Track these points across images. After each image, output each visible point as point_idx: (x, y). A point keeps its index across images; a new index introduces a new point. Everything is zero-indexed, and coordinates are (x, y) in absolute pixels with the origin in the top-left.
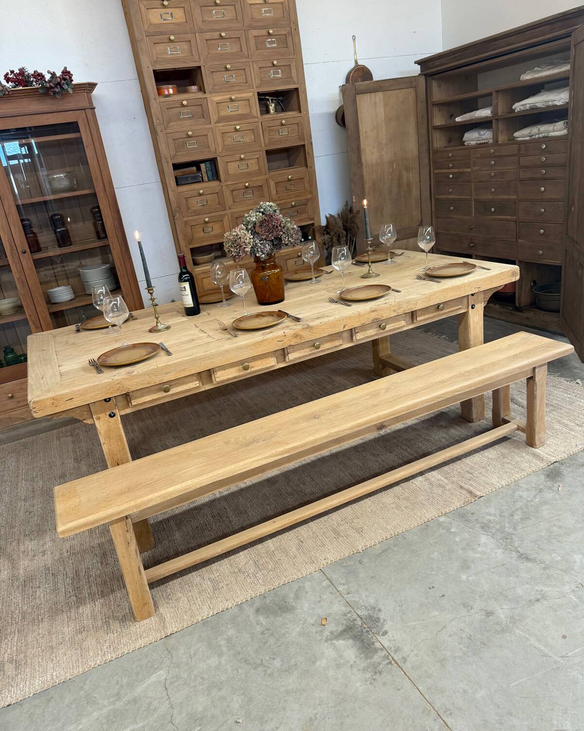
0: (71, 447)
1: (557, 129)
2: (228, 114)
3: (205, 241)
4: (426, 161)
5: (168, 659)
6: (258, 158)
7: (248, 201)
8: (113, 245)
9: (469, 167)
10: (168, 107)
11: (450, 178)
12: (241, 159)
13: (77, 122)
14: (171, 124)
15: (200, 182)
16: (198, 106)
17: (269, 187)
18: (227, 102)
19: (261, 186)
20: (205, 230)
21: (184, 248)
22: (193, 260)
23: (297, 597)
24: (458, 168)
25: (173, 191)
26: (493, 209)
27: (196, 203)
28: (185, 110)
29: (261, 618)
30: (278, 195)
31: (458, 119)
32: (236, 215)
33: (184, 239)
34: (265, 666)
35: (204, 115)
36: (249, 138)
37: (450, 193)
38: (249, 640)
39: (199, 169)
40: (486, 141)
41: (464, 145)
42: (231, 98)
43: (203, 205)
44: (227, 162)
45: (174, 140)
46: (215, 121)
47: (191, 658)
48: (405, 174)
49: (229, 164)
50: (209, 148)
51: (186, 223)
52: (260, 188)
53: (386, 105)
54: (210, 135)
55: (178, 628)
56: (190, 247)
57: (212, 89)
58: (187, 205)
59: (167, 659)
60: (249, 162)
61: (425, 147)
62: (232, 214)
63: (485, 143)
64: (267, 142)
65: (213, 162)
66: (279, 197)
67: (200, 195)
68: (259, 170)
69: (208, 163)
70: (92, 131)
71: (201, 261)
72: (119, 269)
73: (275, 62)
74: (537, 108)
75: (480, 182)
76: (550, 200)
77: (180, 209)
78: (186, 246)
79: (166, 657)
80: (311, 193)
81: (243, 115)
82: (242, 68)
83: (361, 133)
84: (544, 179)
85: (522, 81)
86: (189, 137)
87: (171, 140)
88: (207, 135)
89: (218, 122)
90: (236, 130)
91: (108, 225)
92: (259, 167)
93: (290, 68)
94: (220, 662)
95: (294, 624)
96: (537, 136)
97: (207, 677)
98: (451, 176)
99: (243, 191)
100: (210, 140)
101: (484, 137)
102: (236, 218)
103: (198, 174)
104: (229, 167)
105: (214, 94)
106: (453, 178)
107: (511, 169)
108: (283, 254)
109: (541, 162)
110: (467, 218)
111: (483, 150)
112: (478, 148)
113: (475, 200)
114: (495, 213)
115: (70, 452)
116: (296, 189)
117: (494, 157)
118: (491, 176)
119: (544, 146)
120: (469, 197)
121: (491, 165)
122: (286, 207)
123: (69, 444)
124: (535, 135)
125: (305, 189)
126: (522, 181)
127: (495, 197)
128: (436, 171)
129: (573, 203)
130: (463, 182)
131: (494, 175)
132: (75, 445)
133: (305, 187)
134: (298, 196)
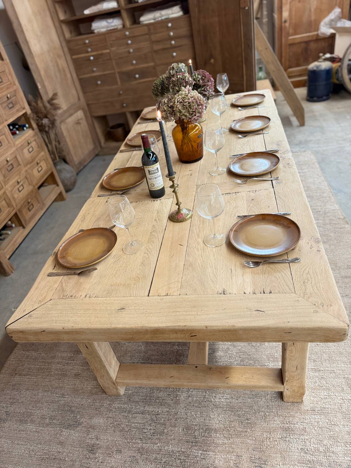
0: (31, 427)
4: (66, 49)
9: (107, 49)
11: (90, 60)
24: (97, 50)
26: (137, 76)
31: (87, 12)
37: (93, 72)
40: (115, 27)
41: (94, 33)
48: (58, 60)
61: (62, 38)
63: (114, 29)
75: (120, 58)
80: (15, 84)
83: (22, 25)
84: (174, 48)
96: (160, 19)
98: (92, 58)
101: (113, 24)
106: (94, 59)
107: (145, 45)
108: (19, 146)
109: (169, 36)
110: (115, 87)
111: (118, 34)
112: (111, 33)
113: (119, 73)
114: (140, 78)
115: (43, 430)
116: (4, 81)
117: (129, 38)
118: (129, 52)
119: (170, 25)
120: (112, 72)
121: (128, 44)
122: (4, 101)
123: (21, 427)
124: (158, 18)
125: (9, 81)
126: (156, 52)
127: (137, 67)
128: (74, 57)
129: (211, 56)
130: (104, 61)
131: (133, 51)
132: (32, 422)
133: (9, 79)
134: (8, 88)
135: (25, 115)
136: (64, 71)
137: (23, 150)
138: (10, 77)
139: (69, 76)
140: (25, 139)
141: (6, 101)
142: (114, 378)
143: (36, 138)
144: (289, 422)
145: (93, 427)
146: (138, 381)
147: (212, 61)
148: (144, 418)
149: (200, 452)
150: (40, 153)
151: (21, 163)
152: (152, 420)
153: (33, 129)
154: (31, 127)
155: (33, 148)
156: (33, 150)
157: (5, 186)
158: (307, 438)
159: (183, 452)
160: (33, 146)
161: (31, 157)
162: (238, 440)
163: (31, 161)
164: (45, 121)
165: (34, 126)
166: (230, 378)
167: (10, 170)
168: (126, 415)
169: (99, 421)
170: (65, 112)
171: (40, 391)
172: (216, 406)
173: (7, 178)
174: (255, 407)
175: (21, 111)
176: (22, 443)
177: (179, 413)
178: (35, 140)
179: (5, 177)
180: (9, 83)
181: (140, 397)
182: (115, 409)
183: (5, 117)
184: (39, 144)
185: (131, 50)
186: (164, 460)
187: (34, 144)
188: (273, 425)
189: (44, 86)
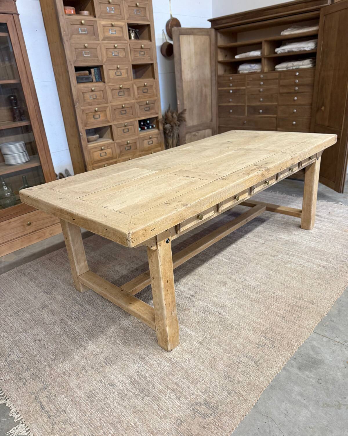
0: (32, 283)
1: (306, 64)
2: (109, 35)
3: (95, 125)
4: (214, 82)
5: (272, 422)
6: (127, 69)
7: (121, 98)
8: (34, 125)
9: (244, 86)
10: (71, 23)
11: (229, 92)
12: (118, 68)
13: (6, 23)
14: (74, 36)
15: (90, 82)
16: (91, 26)
17: (133, 89)
18: (109, 26)
19: (129, 88)
20: (95, 116)
21: (82, 129)
22: (87, 139)
23: (317, 353)
24: (236, 86)
25: (75, 87)
26: (261, 111)
27: (89, 97)
28: (83, 27)
29: (307, 373)
30: (139, 96)
31: (237, 57)
32: (114, 108)
33: (82, 123)
34: (344, 405)
35: (94, 33)
36: (122, 54)
37: (230, 102)
38: (315, 390)
39: (90, 73)
40: (255, 71)
41: (239, 73)
42: (112, 24)
43: (94, 99)
44: (109, 70)
45: (75, 48)
46: (102, 39)
47: (287, 416)
48: (204, 88)
49: (110, 71)
50: (98, 58)
51: (83, 111)
52: (128, 90)
53: (195, 44)
54: (98, 48)
55: (257, 397)
56: (86, 129)
57: (100, 15)
58: (84, 97)
59: (270, 422)
60: (122, 71)
61: (214, 74)
62: (112, 106)
64: (132, 58)
65: (99, 68)
66: (139, 97)
67: (92, 91)
68: (128, 77)
69: (96, 69)
70: (18, 33)
71: (92, 140)
72: (38, 144)
73: (138, 4)
74: (293, 52)
75: (252, 95)
76: (300, 105)
77: (79, 100)
78: (83, 128)
79: (268, 421)
80: (157, 96)
81: (119, 37)
82: (118, 4)
83: (182, 60)
84: (296, 93)
85: (282, 36)
86: (85, 47)
87: (73, 49)
88: (96, 48)
89: (103, 40)
90: (115, 48)
91: (30, 109)
92: (128, 75)
93: (145, 10)
94: (311, 412)
95: (333, 371)
96: (291, 68)
97: (313, 426)
98: (231, 91)
99: (118, 91)
100: (99, 52)
101: (254, 68)
102: (115, 109)
103: (89, 76)
104: (110, 73)
105: (102, 20)
106: (232, 93)
107: (274, 87)
108: (141, 137)
109: (295, 83)
110: (242, 117)
111: (255, 76)
112: (250, 74)
113: (248, 106)
114: (262, 113)
115: (34, 287)
116: (149, 92)
117: (262, 80)
118: (260, 91)
119: (297, 74)
120: (243, 104)
121: (260, 85)
122: (143, 104)
123: (28, 282)
124: (290, 67)
125: (153, 93)
126: (281, 94)
127: (262, 104)
128: (220, 89)
129: (323, 105)
130: (239, 95)
131: (263, 91)
132: (35, 282)
133: (153, 91)
134: (150, 97)
135: (157, 118)
136: (206, 96)
137: (143, 140)
138: (155, 91)
139: (209, 101)
140: (149, 134)
141: (145, 105)
142: (78, 274)
143: (159, 136)
144: (148, 356)
145: (54, 299)
146: (88, 282)
147: (323, 108)
148: (80, 308)
149: (87, 338)
150: (157, 147)
151: (138, 147)
152: (83, 311)
153: (159, 130)
154: (158, 127)
155: (153, 142)
156: (152, 143)
157: (119, 158)
158: (148, 369)
159: (79, 333)
160: (154, 141)
161: (149, 147)
162: (110, 345)
163: (147, 150)
164: (168, 126)
165: (161, 127)
166: (132, 305)
167: (127, 150)
168: (74, 302)
169: (59, 298)
170: (193, 126)
171: (51, 272)
172: (119, 324)
173: (122, 154)
174: (139, 338)
175: (154, 115)
176: (22, 288)
177: (97, 316)
178: (157, 137)
179: (121, 152)
180: (153, 94)
181: (89, 299)
182: (73, 297)
183: (139, 114)
184: (159, 141)
185: (262, 90)
186: (67, 330)
187: (155, 140)
188: (138, 351)
189: (183, 104)
